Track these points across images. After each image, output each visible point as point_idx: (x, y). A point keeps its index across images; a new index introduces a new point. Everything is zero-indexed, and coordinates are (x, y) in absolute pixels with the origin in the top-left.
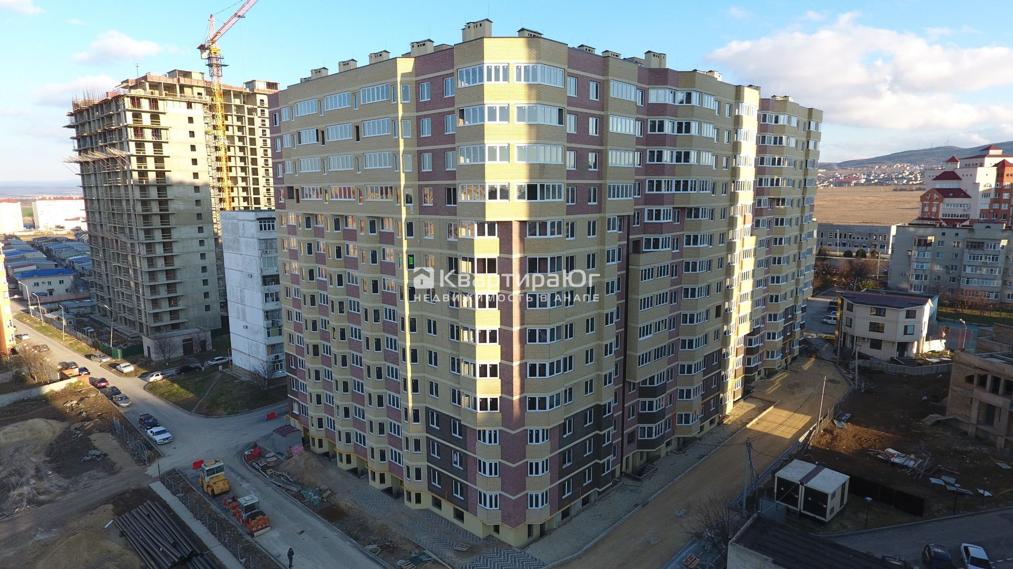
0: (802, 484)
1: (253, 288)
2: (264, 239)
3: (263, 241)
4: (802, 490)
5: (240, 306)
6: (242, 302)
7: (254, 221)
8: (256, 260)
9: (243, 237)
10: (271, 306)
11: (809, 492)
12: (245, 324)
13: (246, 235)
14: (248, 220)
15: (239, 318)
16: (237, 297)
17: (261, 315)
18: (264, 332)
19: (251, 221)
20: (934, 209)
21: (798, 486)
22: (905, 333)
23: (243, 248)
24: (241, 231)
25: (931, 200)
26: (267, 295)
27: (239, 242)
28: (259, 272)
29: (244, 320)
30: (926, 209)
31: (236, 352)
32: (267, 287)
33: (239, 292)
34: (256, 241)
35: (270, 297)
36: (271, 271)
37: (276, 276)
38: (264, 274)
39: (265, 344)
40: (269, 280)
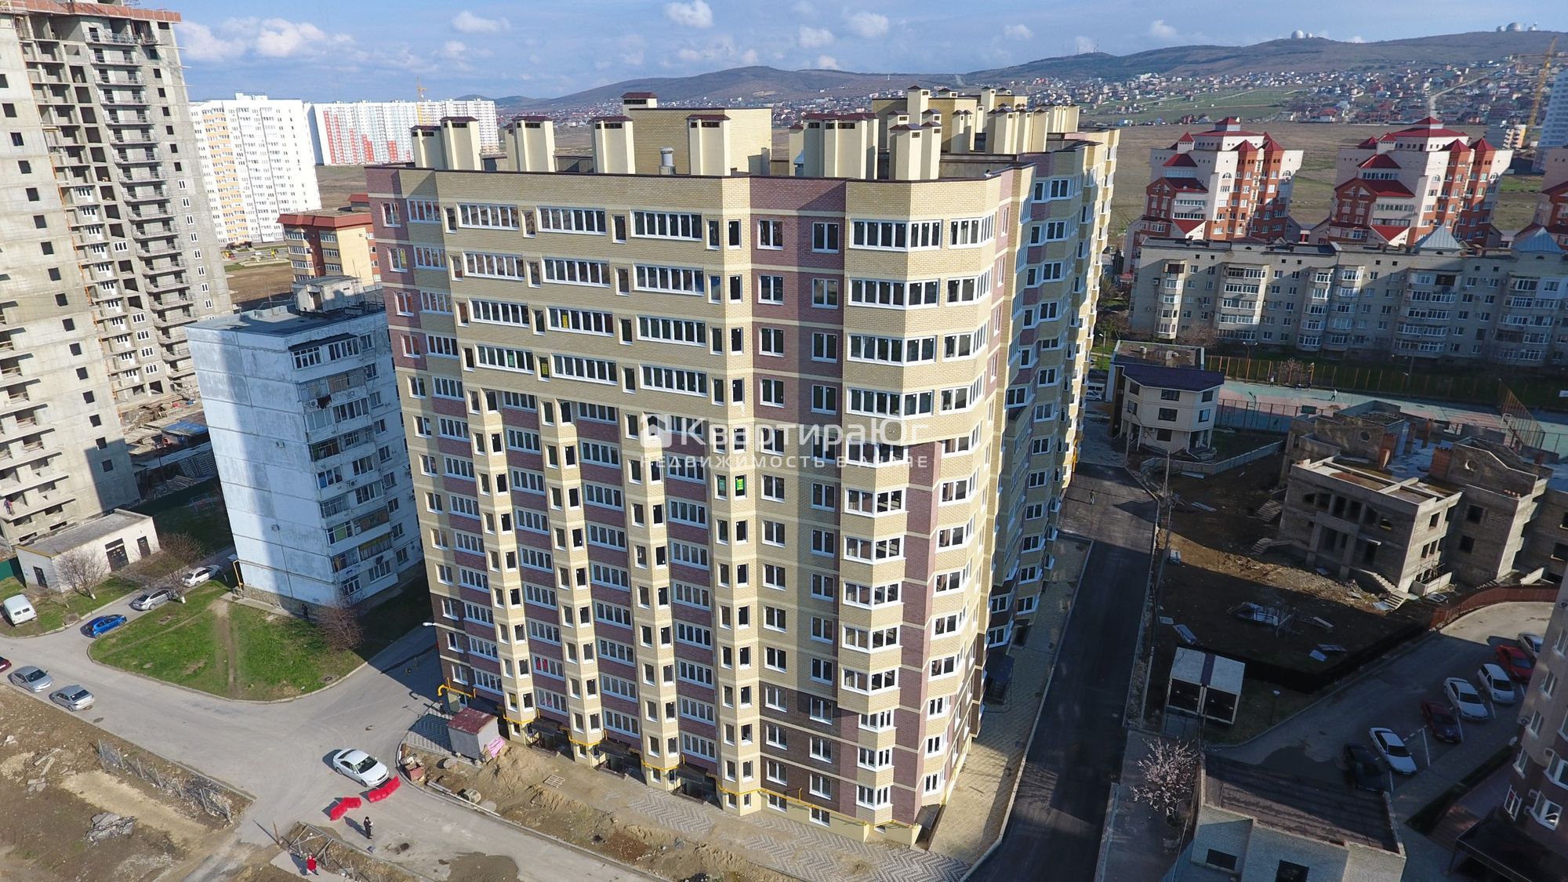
1: (289, 464)
2: (306, 383)
3: (304, 386)
4: (1203, 692)
5: (256, 492)
6: (261, 486)
7: (284, 352)
8: (293, 418)
9: (252, 376)
10: (332, 491)
11: (1211, 694)
13: (261, 375)
14: (267, 349)
16: (248, 477)
17: (316, 509)
18: (324, 537)
19: (275, 350)
20: (1164, 206)
22: (1200, 421)
23: (256, 396)
24: (246, 366)
25: (1161, 193)
26: (321, 475)
27: (242, 383)
28: (304, 439)
29: (270, 515)
30: (1154, 205)
31: (251, 566)
32: (321, 462)
33: (251, 469)
34: (292, 387)
35: (326, 478)
36: (325, 434)
37: (333, 440)
38: (314, 441)
39: (328, 556)
40: (322, 450)
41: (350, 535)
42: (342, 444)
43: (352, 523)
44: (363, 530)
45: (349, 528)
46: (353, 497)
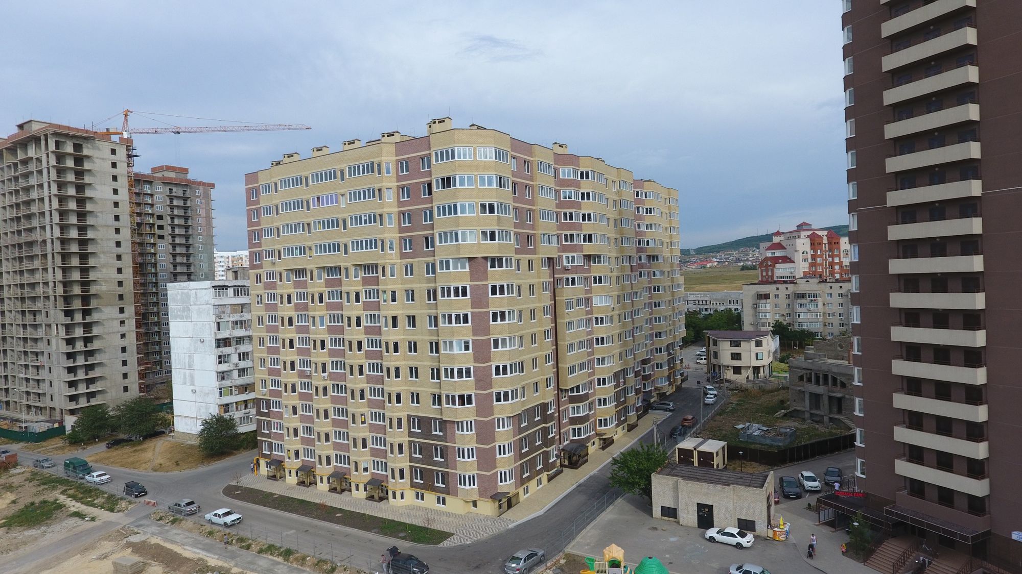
0: (695, 449)
1: (205, 352)
2: (218, 305)
3: (217, 307)
4: (695, 454)
5: (188, 372)
6: (191, 367)
7: (209, 289)
8: (210, 324)
9: (194, 305)
10: (224, 367)
11: (701, 454)
12: (193, 388)
13: (199, 303)
14: (202, 289)
15: (185, 383)
16: (185, 363)
17: (214, 376)
18: (217, 392)
19: (205, 289)
20: (770, 274)
21: (692, 451)
22: (757, 359)
23: (194, 316)
24: (192, 299)
25: (767, 266)
26: (220, 357)
27: (189, 310)
28: (213, 336)
29: (192, 383)
30: (764, 274)
31: (180, 418)
32: (220, 349)
33: (187, 358)
34: (211, 307)
35: (222, 359)
36: (225, 334)
37: (229, 339)
38: (218, 337)
39: (217, 404)
40: (222, 343)
41: (231, 394)
42: (233, 342)
43: (233, 387)
44: (239, 393)
45: (231, 390)
46: (236, 373)
